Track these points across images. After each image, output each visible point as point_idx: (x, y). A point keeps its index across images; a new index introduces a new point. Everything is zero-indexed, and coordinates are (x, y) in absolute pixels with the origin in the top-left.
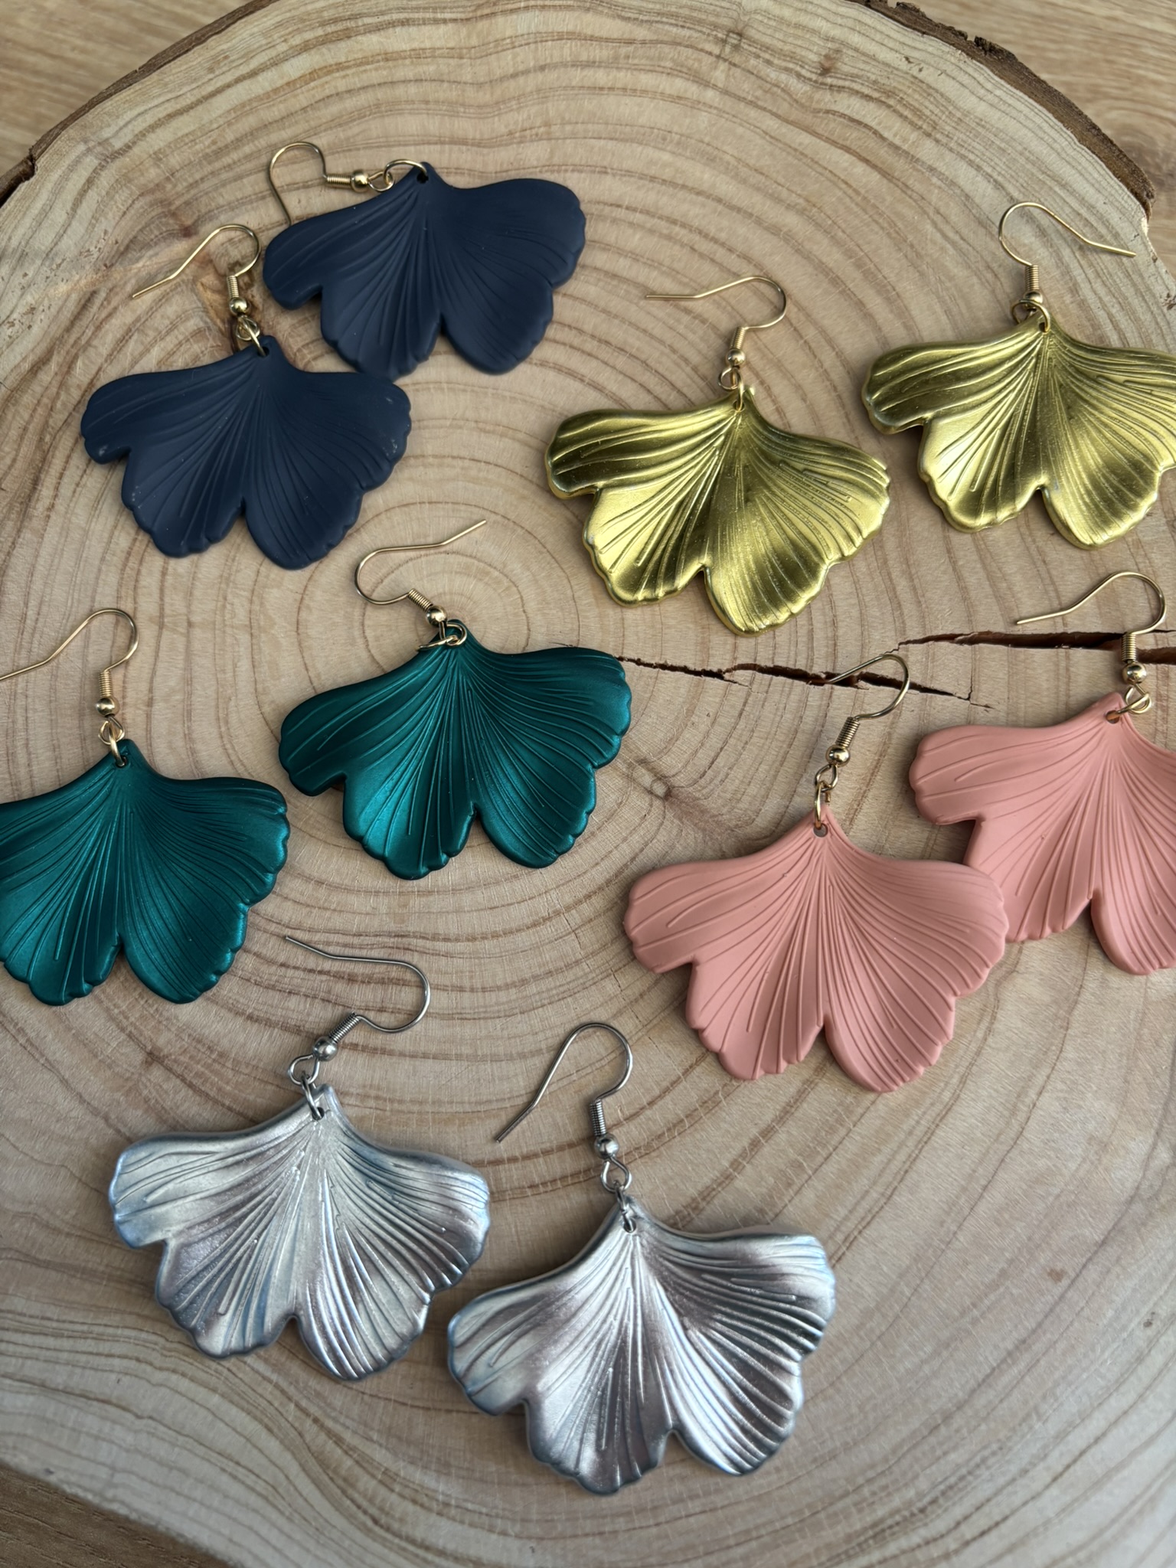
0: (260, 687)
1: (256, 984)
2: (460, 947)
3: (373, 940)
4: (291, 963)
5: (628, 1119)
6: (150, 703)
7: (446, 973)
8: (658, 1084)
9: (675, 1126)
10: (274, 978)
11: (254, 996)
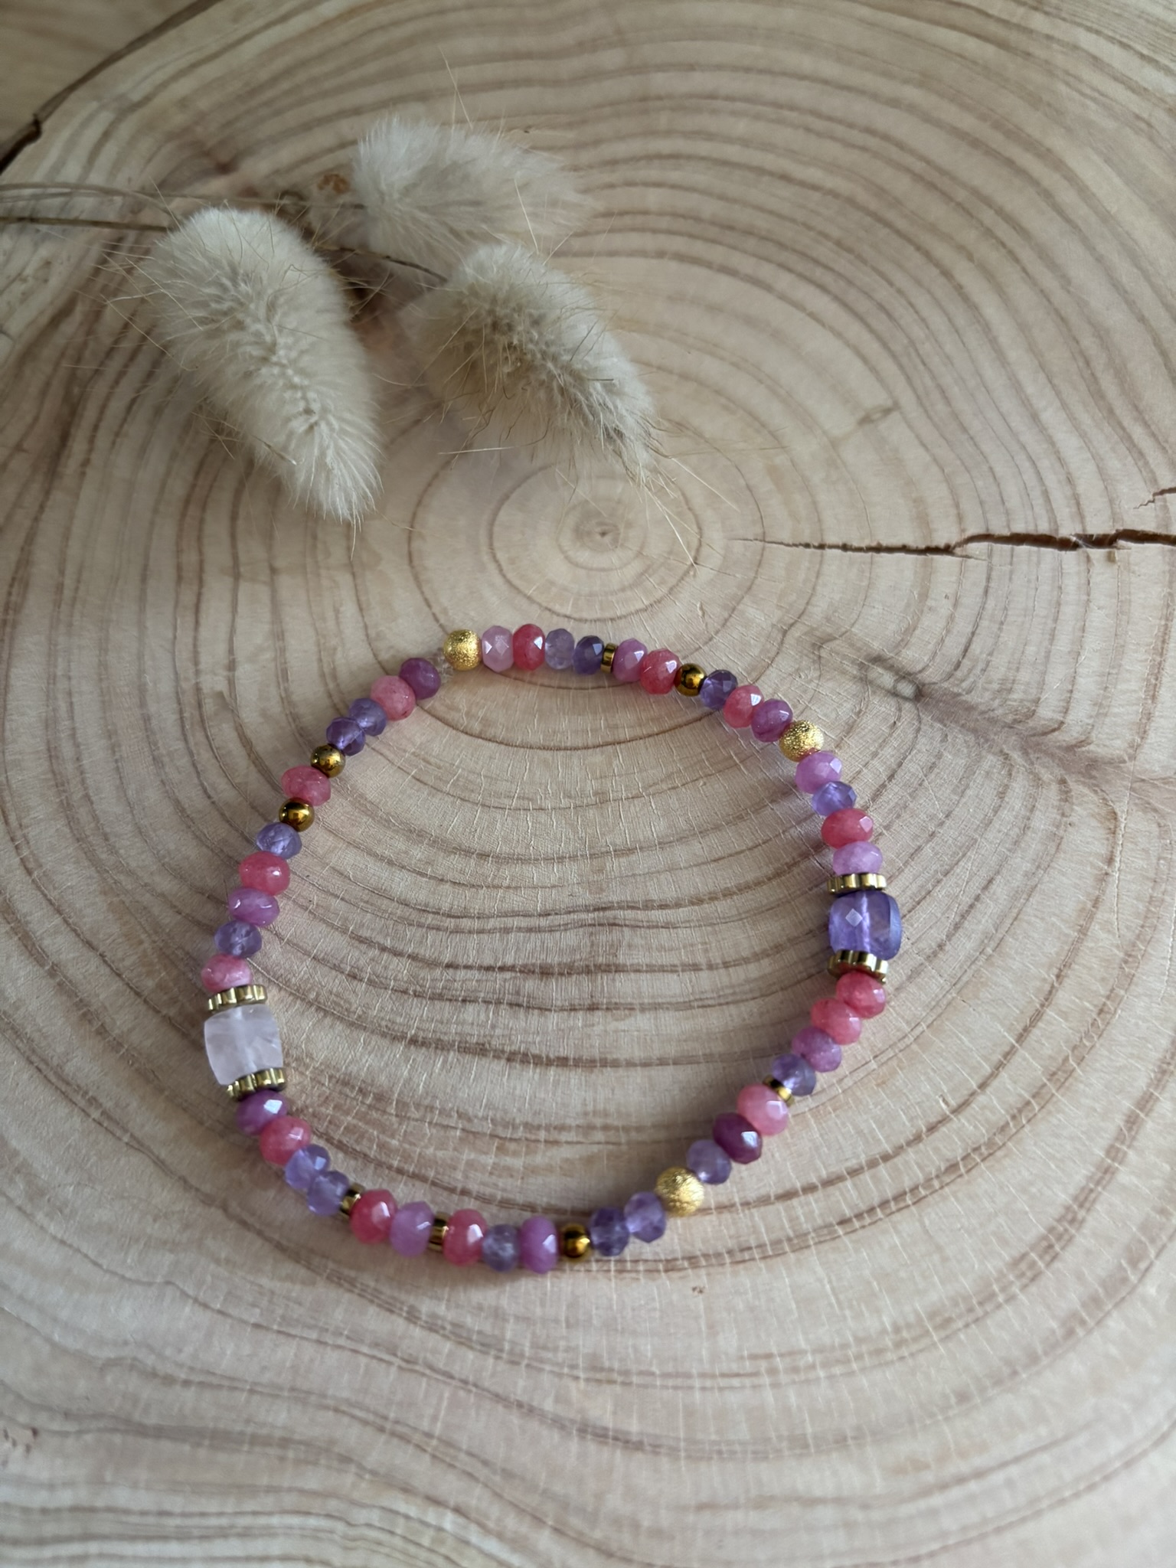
0: (372, 633)
1: (416, 995)
2: (682, 913)
3: (566, 918)
4: (461, 960)
5: (956, 1111)
6: (232, 666)
7: (671, 949)
8: (986, 1059)
9: (1020, 1111)
10: (441, 985)
11: (415, 1012)
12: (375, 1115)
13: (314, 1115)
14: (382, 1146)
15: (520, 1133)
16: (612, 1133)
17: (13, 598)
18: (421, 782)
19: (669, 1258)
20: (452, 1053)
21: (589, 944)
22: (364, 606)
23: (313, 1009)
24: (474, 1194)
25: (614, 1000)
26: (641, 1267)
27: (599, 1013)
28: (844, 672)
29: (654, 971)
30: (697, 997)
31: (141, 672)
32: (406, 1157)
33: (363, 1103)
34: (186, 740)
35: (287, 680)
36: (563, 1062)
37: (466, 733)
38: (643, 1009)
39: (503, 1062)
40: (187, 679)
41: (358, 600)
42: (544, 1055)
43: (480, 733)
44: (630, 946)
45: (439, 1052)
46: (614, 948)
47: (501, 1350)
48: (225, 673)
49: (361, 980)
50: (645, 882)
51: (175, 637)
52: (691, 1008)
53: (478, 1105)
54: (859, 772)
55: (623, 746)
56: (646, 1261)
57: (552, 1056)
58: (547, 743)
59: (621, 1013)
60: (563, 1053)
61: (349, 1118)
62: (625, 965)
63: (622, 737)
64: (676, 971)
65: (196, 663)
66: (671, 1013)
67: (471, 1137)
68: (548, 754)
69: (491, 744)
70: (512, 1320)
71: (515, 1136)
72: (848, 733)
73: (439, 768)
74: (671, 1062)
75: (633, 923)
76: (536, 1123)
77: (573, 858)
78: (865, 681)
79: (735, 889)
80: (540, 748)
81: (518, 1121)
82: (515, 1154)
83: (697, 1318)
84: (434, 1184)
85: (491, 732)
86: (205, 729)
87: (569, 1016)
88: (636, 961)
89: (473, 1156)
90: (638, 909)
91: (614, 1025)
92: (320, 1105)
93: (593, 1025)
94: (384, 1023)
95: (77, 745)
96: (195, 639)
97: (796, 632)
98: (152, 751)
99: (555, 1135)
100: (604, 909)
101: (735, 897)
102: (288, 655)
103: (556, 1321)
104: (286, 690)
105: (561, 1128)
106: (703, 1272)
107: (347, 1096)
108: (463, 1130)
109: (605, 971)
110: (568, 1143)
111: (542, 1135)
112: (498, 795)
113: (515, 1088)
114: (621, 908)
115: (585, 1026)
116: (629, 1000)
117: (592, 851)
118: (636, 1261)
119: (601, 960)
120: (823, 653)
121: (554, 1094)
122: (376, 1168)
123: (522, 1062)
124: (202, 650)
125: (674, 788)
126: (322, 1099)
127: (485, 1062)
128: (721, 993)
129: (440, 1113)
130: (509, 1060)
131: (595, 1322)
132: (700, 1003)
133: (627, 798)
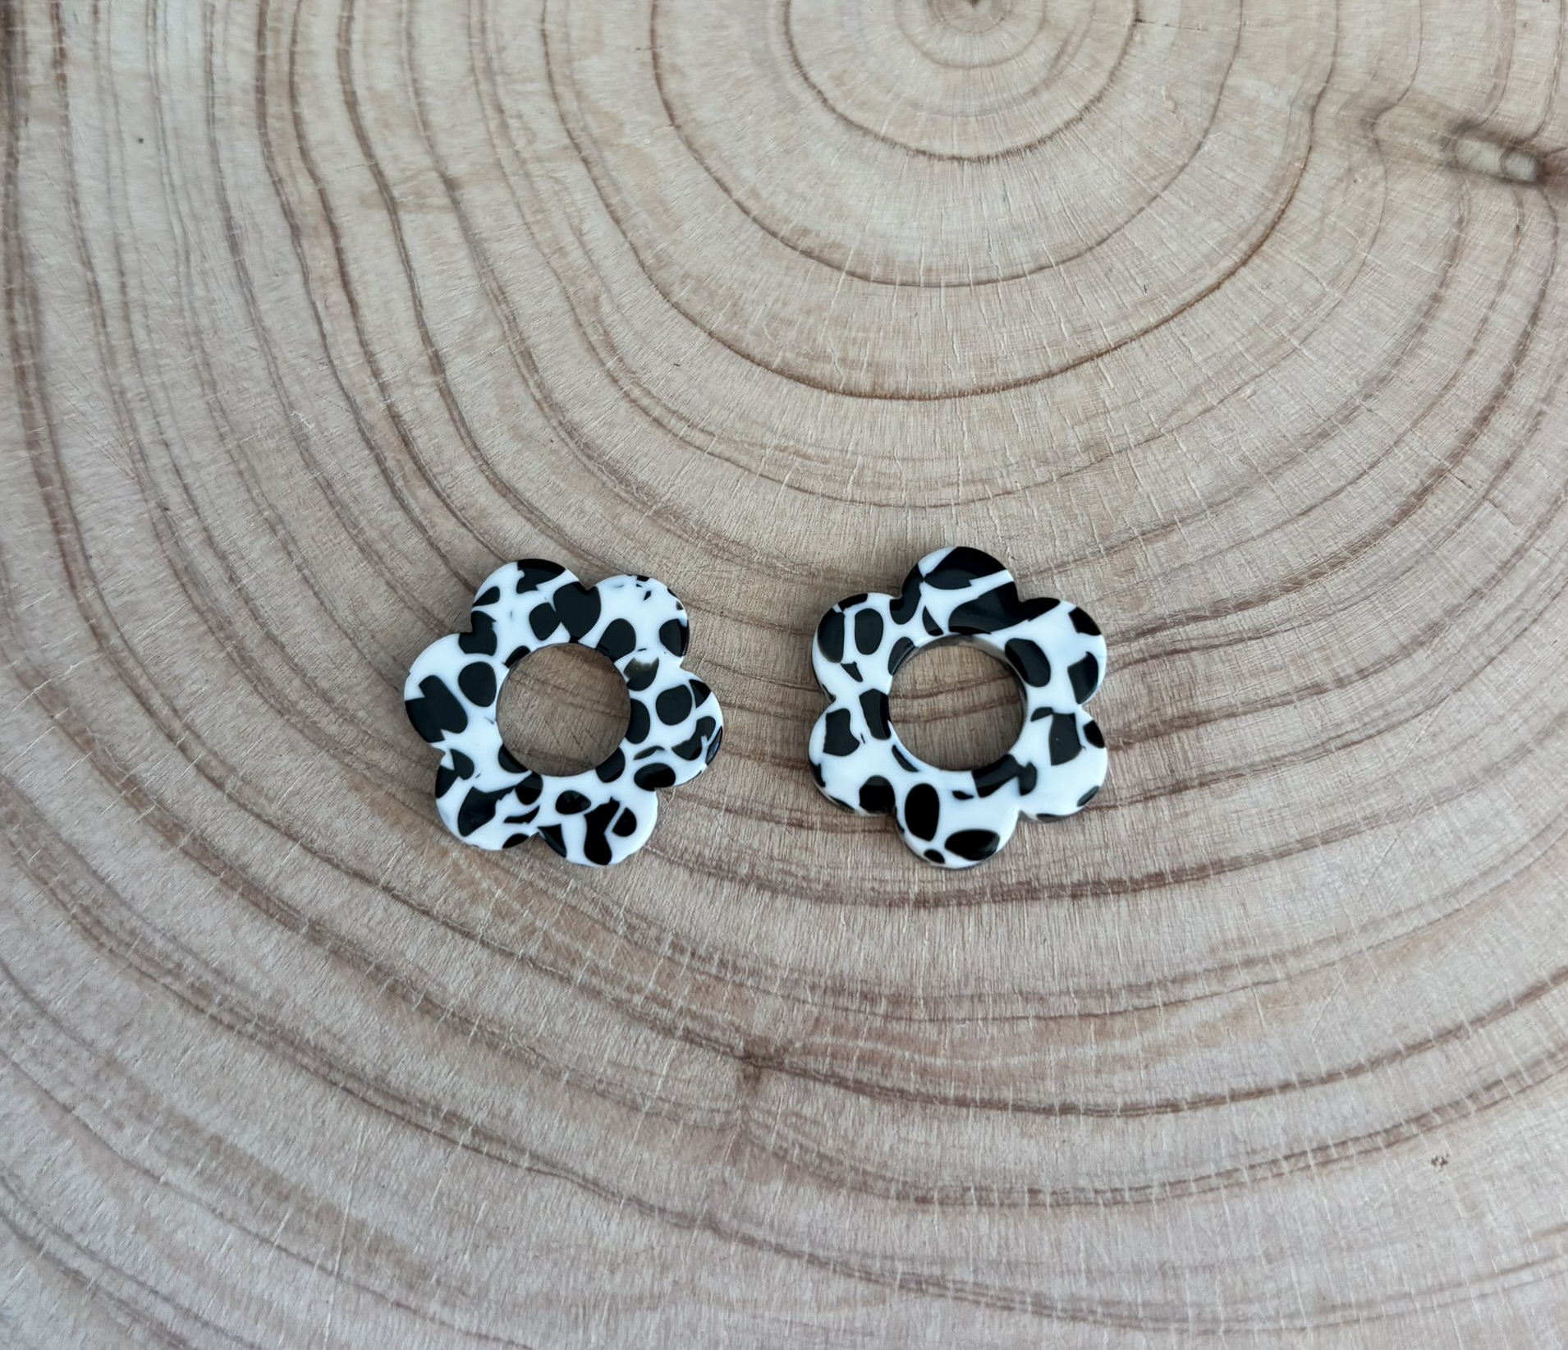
12: (897, 1027)
13: (807, 1051)
14: (923, 1072)
15: (1124, 1001)
16: (1258, 968)
17: (21, 328)
18: (805, 491)
19: (1388, 1126)
20: (985, 907)
21: (1144, 691)
22: (620, 213)
23: (752, 888)
24: (1082, 1108)
25: (1209, 769)
26: (1352, 1150)
27: (1190, 794)
28: (1422, 159)
29: (1256, 710)
30: (1333, 734)
31: (288, 407)
32: (966, 1079)
33: (873, 1014)
34: (405, 508)
35: (536, 370)
36: (1157, 880)
37: (851, 394)
38: (1256, 770)
39: (1067, 902)
40: (369, 404)
41: (607, 206)
42: (1125, 878)
43: (874, 390)
44: (1209, 680)
45: (965, 909)
46: (1189, 687)
47: (1185, 1320)
48: (430, 379)
49: (811, 828)
50: (1204, 573)
51: (323, 336)
52: (1328, 752)
53: (1047, 973)
54: (1485, 320)
55: (1107, 358)
56: (1356, 1139)
57: (1137, 876)
58: (985, 382)
59: (1224, 785)
60: (1152, 870)
61: (861, 1043)
62: (1208, 712)
63: (1101, 344)
64: (1291, 702)
65: (376, 374)
66: (1299, 769)
67: (1052, 1025)
68: (990, 400)
69: (894, 403)
70: (1187, 1272)
71: (1116, 1009)
72: (1452, 259)
73: (825, 462)
74: (1317, 841)
75: (1202, 642)
76: (1143, 981)
77: (1081, 560)
78: (1456, 166)
79: (1345, 553)
80: (975, 393)
81: (1114, 986)
82: (1124, 1035)
83: (1448, 1201)
84: (1018, 1108)
85: (890, 384)
86: (429, 483)
87: (1146, 808)
88: (1224, 701)
89: (1063, 1054)
90: (1205, 618)
91: (1217, 808)
92: (812, 1033)
93: (1187, 814)
94: (868, 885)
95: (222, 557)
96: (359, 332)
97: (1329, 109)
98: (354, 538)
99: (1175, 992)
100: (1152, 631)
101: (1348, 564)
102: (522, 325)
103: (1252, 1259)
104: (539, 386)
105: (1182, 979)
106: (1440, 1134)
107: (847, 1010)
108: (1038, 1018)
109: (1182, 727)
110: (1198, 998)
111: (1158, 996)
112: (931, 486)
113: (1096, 936)
114: (1180, 623)
115: (1175, 818)
116: (1231, 764)
117: (1107, 543)
118: (1344, 1143)
119: (1169, 711)
120: (1382, 132)
121: (1157, 932)
122: (924, 1109)
123: (1095, 895)
124: (376, 348)
125: (1206, 411)
126: (811, 1023)
127: (1037, 908)
128: (1367, 719)
129: (995, 1001)
130: (1074, 897)
131: (1306, 1245)
132: (1339, 742)
133: (1138, 445)
